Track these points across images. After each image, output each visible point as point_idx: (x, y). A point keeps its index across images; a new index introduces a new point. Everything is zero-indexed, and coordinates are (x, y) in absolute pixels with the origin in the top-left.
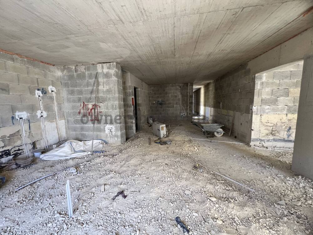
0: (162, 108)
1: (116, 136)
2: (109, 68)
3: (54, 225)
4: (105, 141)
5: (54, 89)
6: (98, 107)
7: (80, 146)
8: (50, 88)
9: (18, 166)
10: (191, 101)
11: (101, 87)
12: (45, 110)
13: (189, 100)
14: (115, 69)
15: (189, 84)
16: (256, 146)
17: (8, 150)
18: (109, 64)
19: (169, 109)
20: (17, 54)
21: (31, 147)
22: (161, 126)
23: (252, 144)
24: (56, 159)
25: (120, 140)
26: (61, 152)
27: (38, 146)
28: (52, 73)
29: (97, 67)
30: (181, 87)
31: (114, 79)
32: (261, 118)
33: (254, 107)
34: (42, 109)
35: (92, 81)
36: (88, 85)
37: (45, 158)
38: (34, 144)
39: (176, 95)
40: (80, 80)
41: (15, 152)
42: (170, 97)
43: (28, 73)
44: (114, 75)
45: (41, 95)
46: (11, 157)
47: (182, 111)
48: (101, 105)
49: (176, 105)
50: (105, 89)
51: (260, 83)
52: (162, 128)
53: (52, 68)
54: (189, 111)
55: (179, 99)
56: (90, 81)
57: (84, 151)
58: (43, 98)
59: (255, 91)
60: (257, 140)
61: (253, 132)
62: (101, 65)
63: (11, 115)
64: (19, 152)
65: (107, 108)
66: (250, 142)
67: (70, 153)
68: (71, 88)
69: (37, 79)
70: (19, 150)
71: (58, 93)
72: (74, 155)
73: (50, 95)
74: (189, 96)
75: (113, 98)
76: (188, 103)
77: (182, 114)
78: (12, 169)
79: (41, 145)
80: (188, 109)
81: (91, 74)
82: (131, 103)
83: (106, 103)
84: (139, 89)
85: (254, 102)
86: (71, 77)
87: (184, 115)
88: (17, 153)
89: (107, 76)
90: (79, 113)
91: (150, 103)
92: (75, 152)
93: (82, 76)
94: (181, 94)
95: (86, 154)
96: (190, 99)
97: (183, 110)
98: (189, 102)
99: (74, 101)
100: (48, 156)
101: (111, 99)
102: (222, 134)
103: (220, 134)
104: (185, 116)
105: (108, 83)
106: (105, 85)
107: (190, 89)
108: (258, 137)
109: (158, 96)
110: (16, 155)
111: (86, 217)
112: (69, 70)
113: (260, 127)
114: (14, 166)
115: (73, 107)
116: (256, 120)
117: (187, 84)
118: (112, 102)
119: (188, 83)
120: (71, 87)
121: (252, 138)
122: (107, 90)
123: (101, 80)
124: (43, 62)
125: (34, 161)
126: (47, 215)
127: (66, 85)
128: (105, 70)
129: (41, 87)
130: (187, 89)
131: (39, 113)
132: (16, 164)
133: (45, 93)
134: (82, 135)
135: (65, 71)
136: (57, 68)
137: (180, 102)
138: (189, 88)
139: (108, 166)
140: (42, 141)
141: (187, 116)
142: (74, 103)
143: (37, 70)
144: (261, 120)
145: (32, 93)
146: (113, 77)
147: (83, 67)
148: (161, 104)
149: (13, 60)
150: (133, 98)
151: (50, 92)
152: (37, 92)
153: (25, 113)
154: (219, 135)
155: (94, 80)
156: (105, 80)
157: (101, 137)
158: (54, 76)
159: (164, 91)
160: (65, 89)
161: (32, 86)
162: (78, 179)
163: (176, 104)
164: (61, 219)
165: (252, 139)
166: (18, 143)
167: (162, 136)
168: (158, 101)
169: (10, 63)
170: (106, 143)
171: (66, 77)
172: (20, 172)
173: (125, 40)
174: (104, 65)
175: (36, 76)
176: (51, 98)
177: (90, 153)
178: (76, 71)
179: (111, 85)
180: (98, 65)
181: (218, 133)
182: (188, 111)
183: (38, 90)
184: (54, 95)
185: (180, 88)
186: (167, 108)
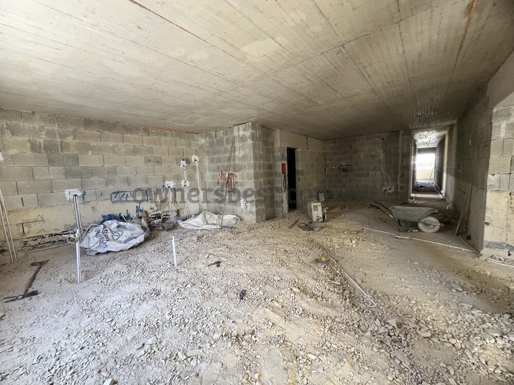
0: (346, 176)
1: (251, 212)
2: (244, 130)
3: (164, 268)
4: (240, 217)
5: (197, 158)
6: (234, 176)
7: (214, 219)
8: (194, 157)
9: (164, 229)
10: (404, 164)
11: (237, 153)
12: (188, 180)
13: (400, 161)
14: (251, 130)
15: (401, 132)
16: (495, 258)
17: (159, 214)
18: (245, 125)
19: (360, 178)
20: (168, 129)
21: (175, 214)
22: (313, 204)
23: (485, 251)
24: (191, 227)
25: (255, 217)
26: (193, 222)
27: (182, 215)
28: (195, 142)
29: (233, 130)
30: (385, 139)
31: (250, 142)
32: (511, 199)
33: (490, 176)
34: (186, 178)
35: (229, 147)
36: (225, 152)
37: (183, 226)
38: (178, 211)
39: (373, 153)
40: (219, 147)
41: (164, 217)
42: (362, 158)
43: (176, 145)
44: (249, 137)
45: (185, 165)
46: (160, 220)
47: (386, 183)
48: (237, 173)
49: (373, 172)
50: (241, 155)
51: (507, 125)
52: (316, 207)
53: (196, 137)
54: (401, 182)
55: (380, 160)
56: (228, 146)
57: (214, 224)
58: (187, 167)
59: (492, 143)
60: (501, 245)
61: (487, 229)
62: (237, 127)
63: (162, 184)
64: (167, 217)
65: (243, 178)
66: (482, 249)
67: (201, 224)
68: (212, 156)
69: (183, 149)
70: (167, 215)
71: (201, 162)
72: (205, 227)
73: (193, 164)
74: (400, 155)
75: (248, 165)
76: (399, 168)
77: (385, 188)
78: (160, 230)
79: (184, 214)
80: (399, 180)
81: (228, 138)
82: (280, 170)
83: (242, 171)
84: (299, 150)
85: (490, 165)
86: (212, 144)
87: (390, 189)
88: (165, 218)
89: (243, 139)
90: (218, 183)
91: (327, 169)
92: (207, 224)
93: (220, 142)
94: (385, 151)
95: (215, 227)
96: (402, 161)
97: (388, 181)
98: (400, 165)
99: (214, 170)
100: (185, 223)
101: (246, 166)
102: (437, 228)
103: (432, 229)
104: (391, 191)
105: (244, 148)
106: (240, 150)
107: (403, 142)
108: (504, 240)
109: (341, 158)
110: (164, 220)
111: (183, 270)
112: (210, 136)
113: (507, 219)
114: (161, 228)
115: (214, 177)
116: (496, 203)
117: (397, 133)
118: (247, 171)
119: (399, 131)
120: (212, 154)
121: (485, 239)
122: (243, 156)
123: (237, 145)
124: (188, 132)
125: (175, 226)
126: (164, 262)
127: (208, 153)
128: (241, 133)
129: (185, 157)
130: (398, 142)
131: (183, 183)
132: (163, 226)
133: (189, 163)
134: (221, 208)
135: (207, 139)
136: (202, 136)
137: (382, 167)
138: (400, 140)
139: (226, 241)
140: (185, 210)
141: (396, 193)
142: (214, 172)
143: (183, 141)
144: (511, 203)
145: (178, 163)
146: (249, 140)
147: (222, 131)
148: (345, 170)
149: (165, 135)
150: (283, 165)
151: (193, 161)
152: (182, 162)
153: (172, 182)
154: (429, 229)
155: (231, 145)
156: (241, 144)
157: (236, 212)
158: (197, 145)
159: (351, 148)
160: (207, 157)
161: (179, 157)
162: (195, 246)
163: (375, 169)
164: (169, 266)
165: (485, 243)
166: (167, 209)
167: (315, 219)
168: (340, 166)
169: (163, 138)
170: (241, 220)
171: (208, 145)
172: (164, 233)
173: (240, 103)
174: (240, 126)
175: (182, 147)
176: (194, 168)
177: (219, 227)
178: (216, 136)
179: (247, 150)
180: (234, 128)
181: (426, 224)
182: (398, 183)
183: (183, 160)
184: (197, 164)
185: (381, 141)
186: (356, 178)
